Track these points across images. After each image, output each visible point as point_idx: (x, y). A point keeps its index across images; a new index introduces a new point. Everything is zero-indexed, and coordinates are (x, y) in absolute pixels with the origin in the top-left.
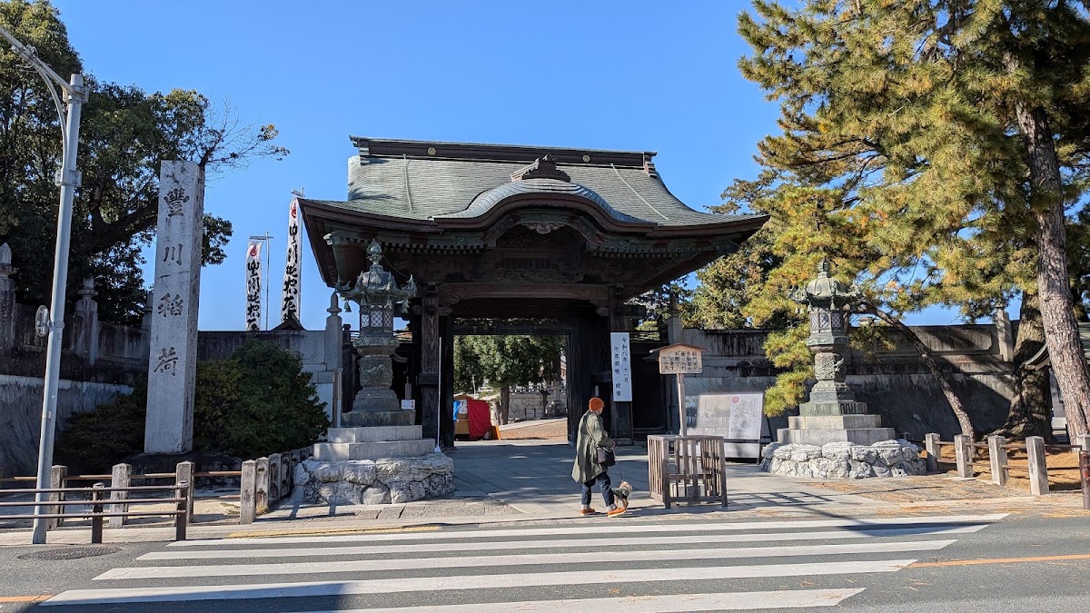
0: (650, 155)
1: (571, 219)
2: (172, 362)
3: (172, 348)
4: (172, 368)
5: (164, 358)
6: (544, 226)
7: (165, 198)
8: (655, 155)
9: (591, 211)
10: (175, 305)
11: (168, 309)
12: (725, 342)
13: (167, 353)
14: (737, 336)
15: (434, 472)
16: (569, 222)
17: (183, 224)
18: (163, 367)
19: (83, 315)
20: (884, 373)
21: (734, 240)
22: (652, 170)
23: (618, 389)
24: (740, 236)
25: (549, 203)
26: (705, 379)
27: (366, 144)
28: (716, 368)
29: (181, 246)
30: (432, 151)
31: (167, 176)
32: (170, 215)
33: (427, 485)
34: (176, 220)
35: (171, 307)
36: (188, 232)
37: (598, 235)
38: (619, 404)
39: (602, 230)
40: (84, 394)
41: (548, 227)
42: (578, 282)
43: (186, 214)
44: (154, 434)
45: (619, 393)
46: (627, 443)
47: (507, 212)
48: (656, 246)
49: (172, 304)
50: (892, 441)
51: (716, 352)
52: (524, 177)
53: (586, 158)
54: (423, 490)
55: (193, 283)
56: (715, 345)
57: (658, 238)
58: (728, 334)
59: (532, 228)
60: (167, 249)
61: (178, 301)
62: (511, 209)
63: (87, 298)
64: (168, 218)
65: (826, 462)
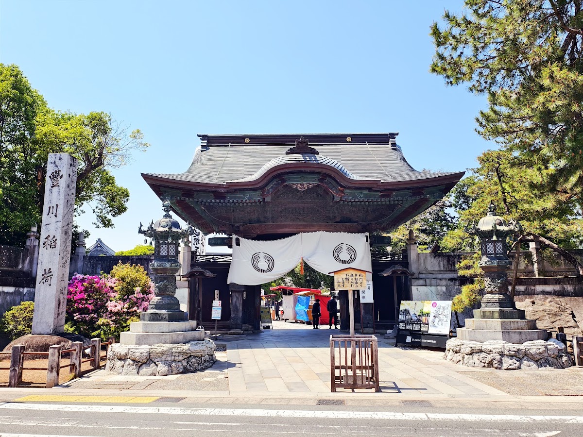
0: (393, 135)
1: (321, 180)
2: (49, 278)
3: (50, 269)
4: (49, 281)
5: (45, 275)
6: (302, 185)
7: (50, 177)
8: (397, 134)
9: (333, 174)
10: (52, 242)
11: (49, 245)
12: (448, 261)
13: (47, 271)
14: (457, 257)
15: (192, 354)
16: (319, 182)
17: (59, 192)
18: (44, 281)
19: (29, 248)
20: (568, 284)
21: (440, 190)
22: (394, 145)
23: (363, 295)
24: (443, 187)
25: (303, 169)
26: (433, 287)
27: (206, 138)
28: (441, 279)
29: (57, 205)
30: (247, 141)
31: (51, 163)
32: (52, 187)
33: (185, 364)
34: (55, 189)
35: (50, 243)
36: (62, 196)
37: (340, 190)
38: (365, 304)
39: (341, 186)
40: (25, 295)
41: (305, 185)
42: (336, 222)
43: (61, 187)
44: (37, 322)
45: (364, 297)
46: (371, 332)
47: (275, 177)
48: (382, 196)
49: (51, 242)
50: (540, 341)
51: (442, 268)
52: (287, 153)
53: (349, 139)
54: (182, 367)
55: (65, 228)
56: (442, 263)
57: (382, 190)
58: (451, 256)
59: (295, 186)
60: (50, 208)
61: (54, 239)
62: (278, 175)
63: (32, 238)
64: (51, 188)
65: (484, 356)
